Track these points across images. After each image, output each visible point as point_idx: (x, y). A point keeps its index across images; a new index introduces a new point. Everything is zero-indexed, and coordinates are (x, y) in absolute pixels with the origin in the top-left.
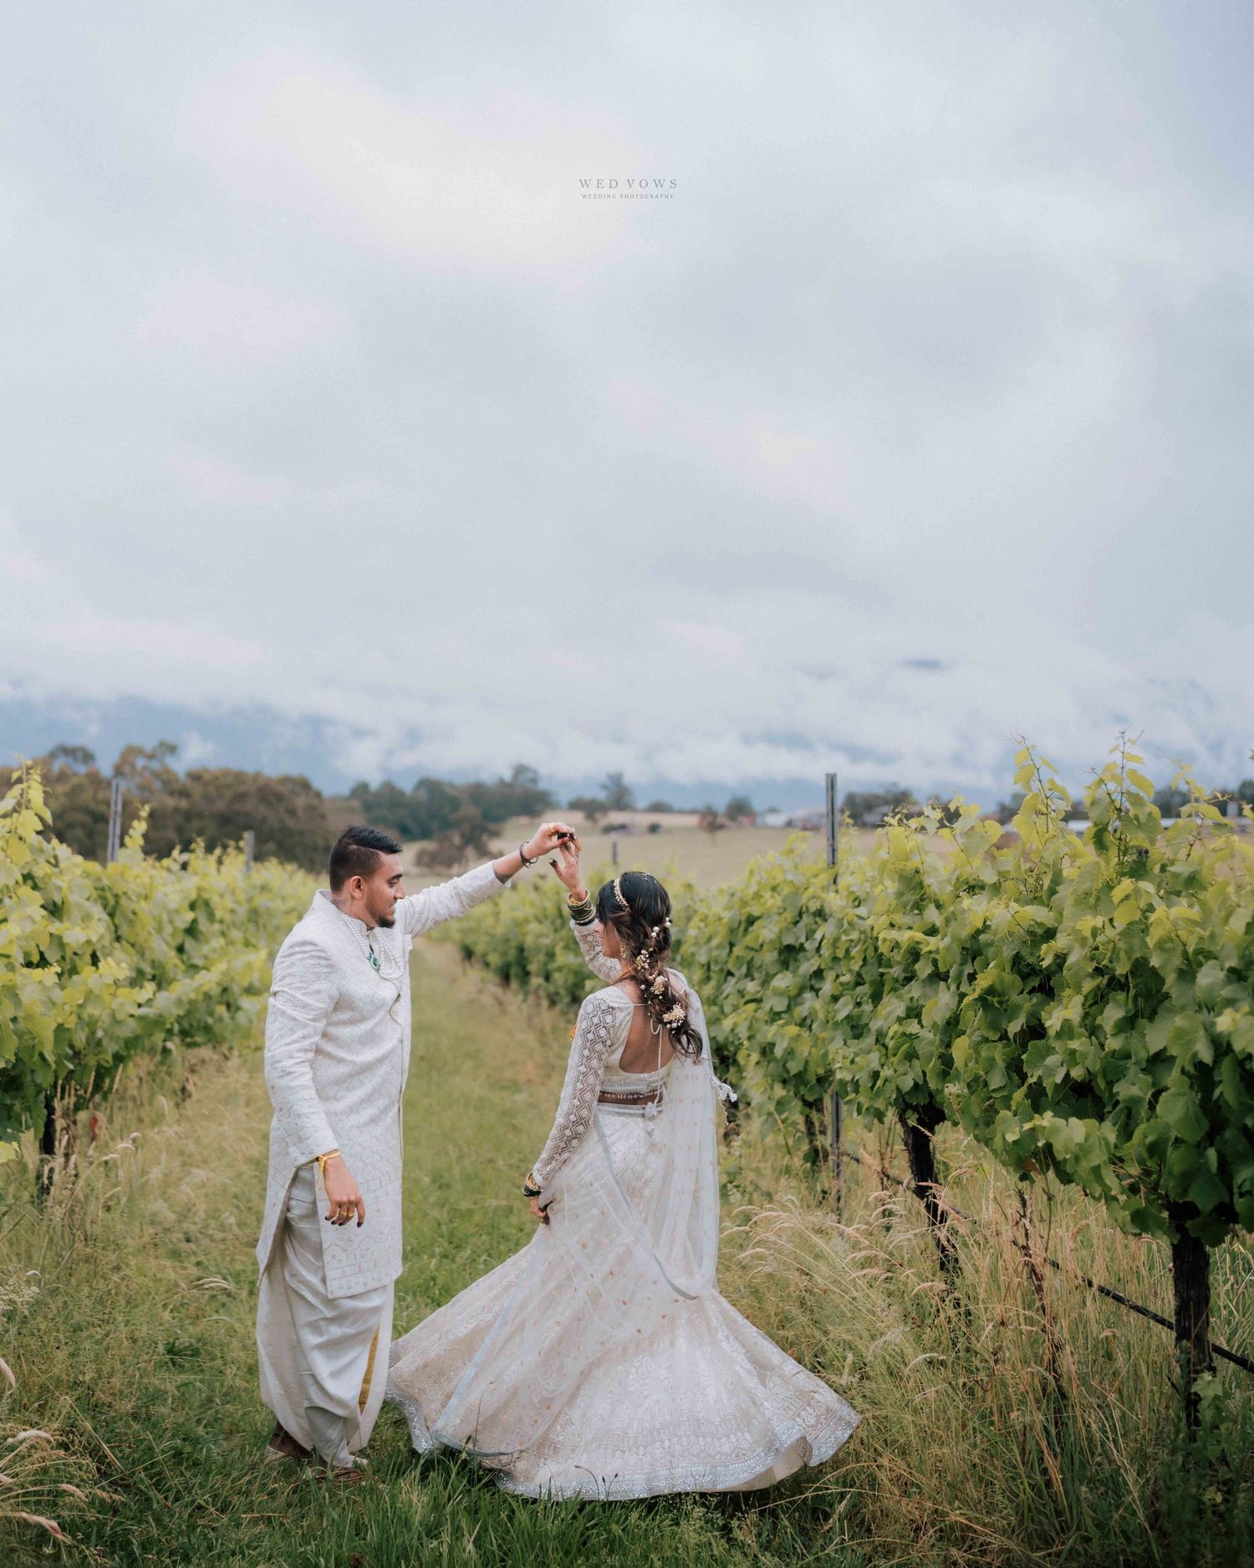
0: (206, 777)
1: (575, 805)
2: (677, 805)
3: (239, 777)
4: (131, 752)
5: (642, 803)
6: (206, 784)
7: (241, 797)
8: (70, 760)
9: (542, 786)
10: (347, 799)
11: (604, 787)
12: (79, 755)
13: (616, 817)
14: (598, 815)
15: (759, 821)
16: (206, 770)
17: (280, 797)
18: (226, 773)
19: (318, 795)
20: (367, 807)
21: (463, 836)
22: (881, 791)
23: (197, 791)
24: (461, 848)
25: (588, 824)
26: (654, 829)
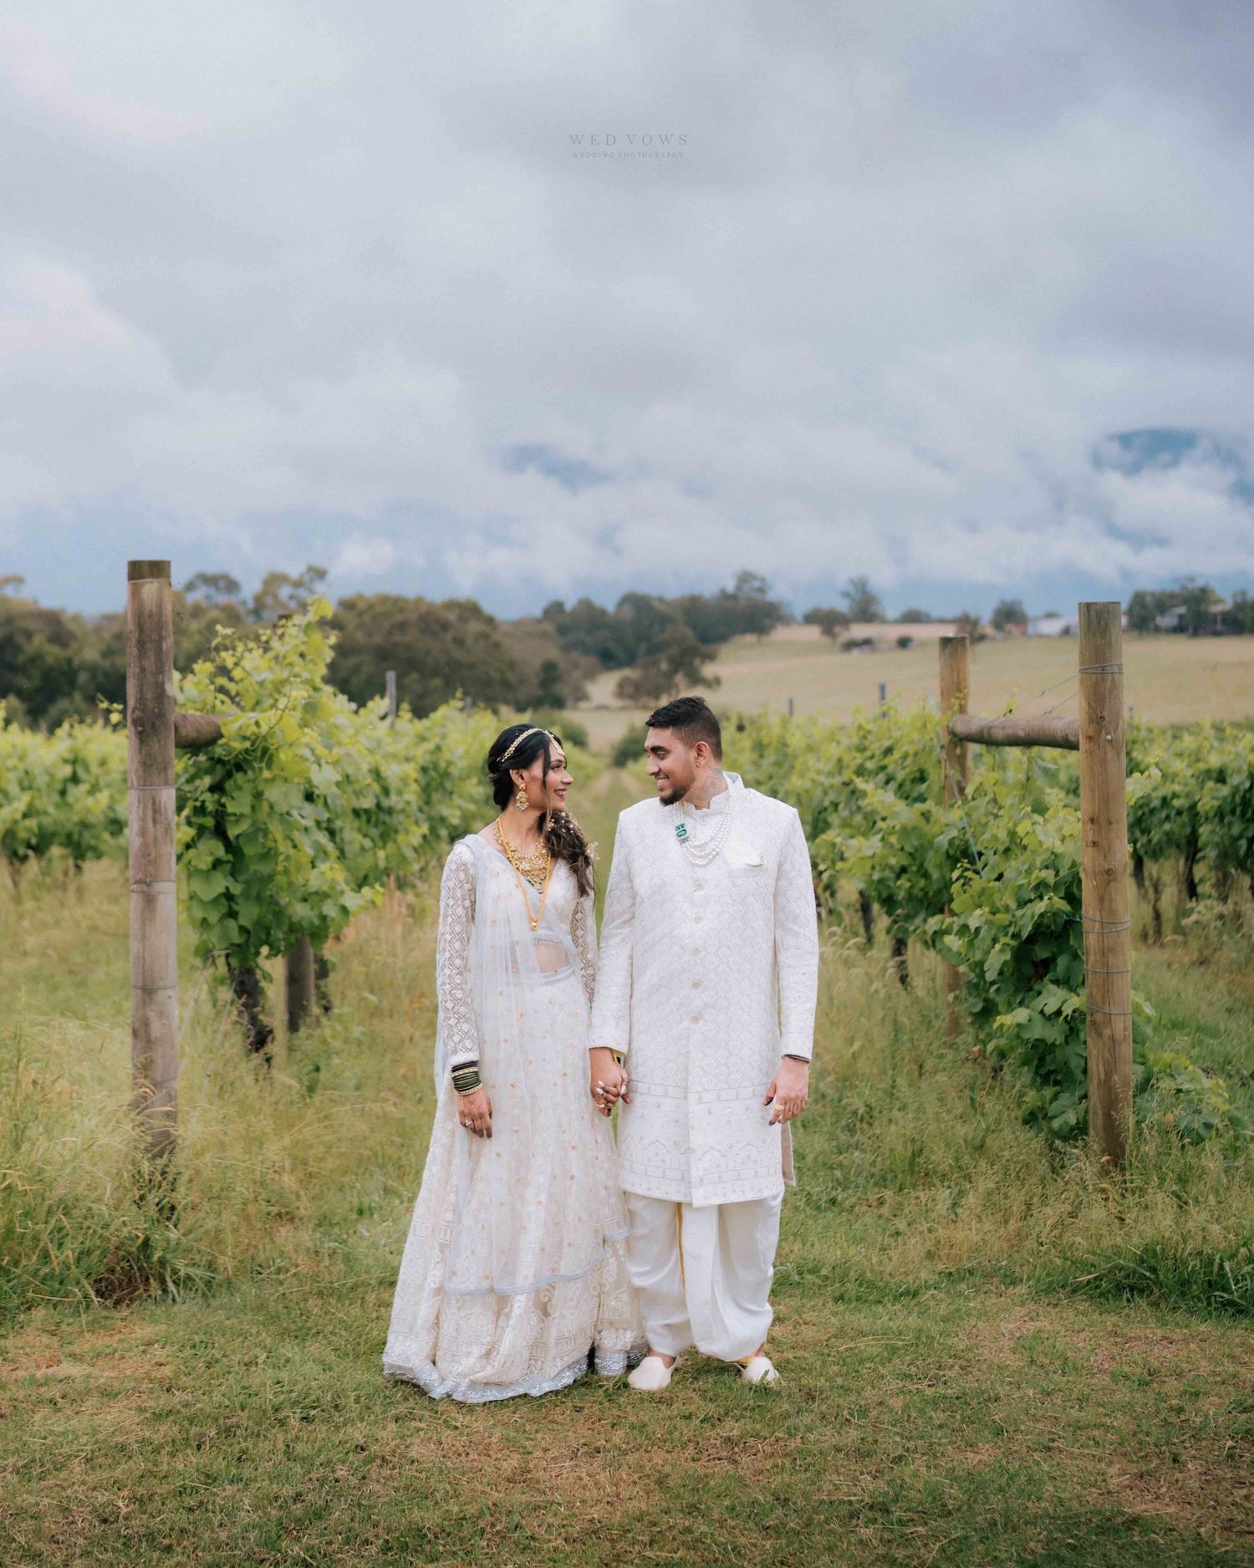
0: (361, 606)
1: (811, 618)
2: (936, 613)
3: (398, 603)
4: (274, 580)
5: (892, 611)
6: (360, 615)
7: (402, 626)
8: (211, 591)
9: (771, 596)
10: (539, 621)
11: (846, 595)
12: (222, 584)
13: (859, 631)
14: (837, 629)
15: (1030, 629)
16: (360, 597)
17: (445, 626)
18: (384, 599)
19: (490, 621)
20: (562, 630)
21: (671, 661)
22: (1176, 588)
23: (351, 620)
24: (669, 675)
25: (826, 640)
26: (904, 643)
